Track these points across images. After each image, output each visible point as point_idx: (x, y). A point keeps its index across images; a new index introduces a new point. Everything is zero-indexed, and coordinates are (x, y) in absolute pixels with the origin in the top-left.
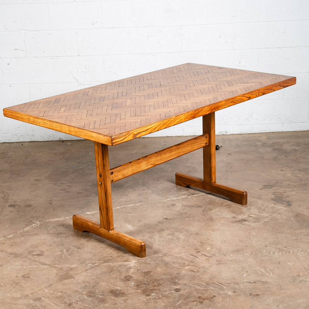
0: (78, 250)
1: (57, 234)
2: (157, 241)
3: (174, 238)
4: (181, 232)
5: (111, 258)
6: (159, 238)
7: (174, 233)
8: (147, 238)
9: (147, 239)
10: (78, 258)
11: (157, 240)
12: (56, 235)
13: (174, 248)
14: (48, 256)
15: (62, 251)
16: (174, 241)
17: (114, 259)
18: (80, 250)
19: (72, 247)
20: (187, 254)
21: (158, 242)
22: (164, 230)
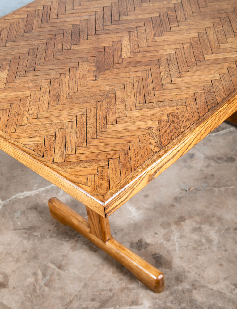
0: (60, 271)
1: (28, 229)
2: (177, 248)
3: (204, 241)
4: (211, 224)
5: (111, 294)
6: (180, 241)
7: (203, 226)
8: (162, 241)
9: (161, 244)
10: (59, 294)
11: (177, 243)
12: (26, 233)
13: (206, 268)
14: (14, 288)
15: (35, 274)
16: (203, 248)
17: (115, 298)
18: (62, 272)
19: (50, 264)
20: (228, 283)
21: (179, 250)
22: (185, 219)
